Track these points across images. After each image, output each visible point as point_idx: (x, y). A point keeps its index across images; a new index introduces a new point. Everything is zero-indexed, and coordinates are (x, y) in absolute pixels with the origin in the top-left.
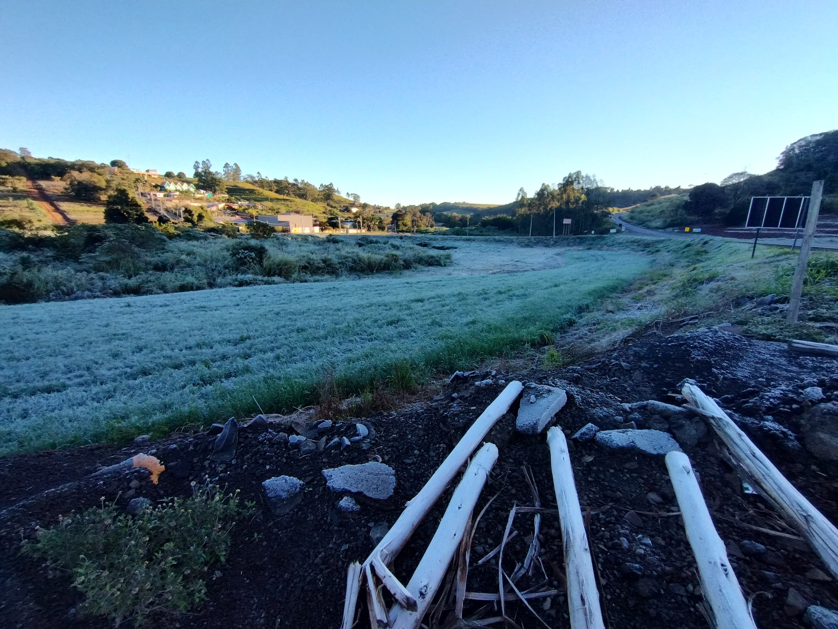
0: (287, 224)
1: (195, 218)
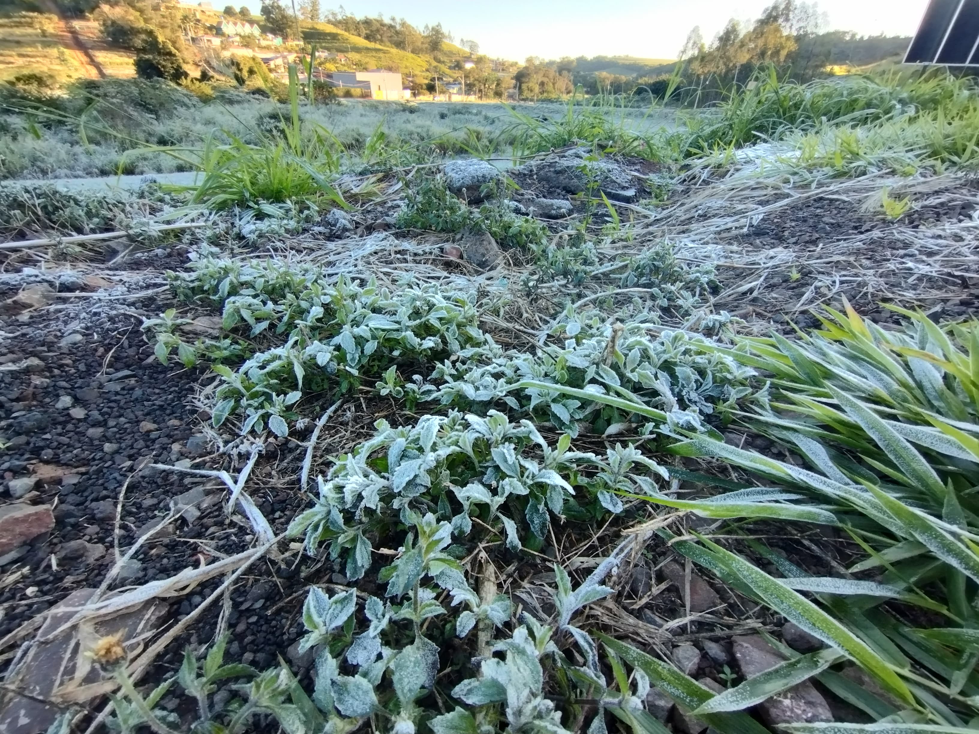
1: (245, 74)
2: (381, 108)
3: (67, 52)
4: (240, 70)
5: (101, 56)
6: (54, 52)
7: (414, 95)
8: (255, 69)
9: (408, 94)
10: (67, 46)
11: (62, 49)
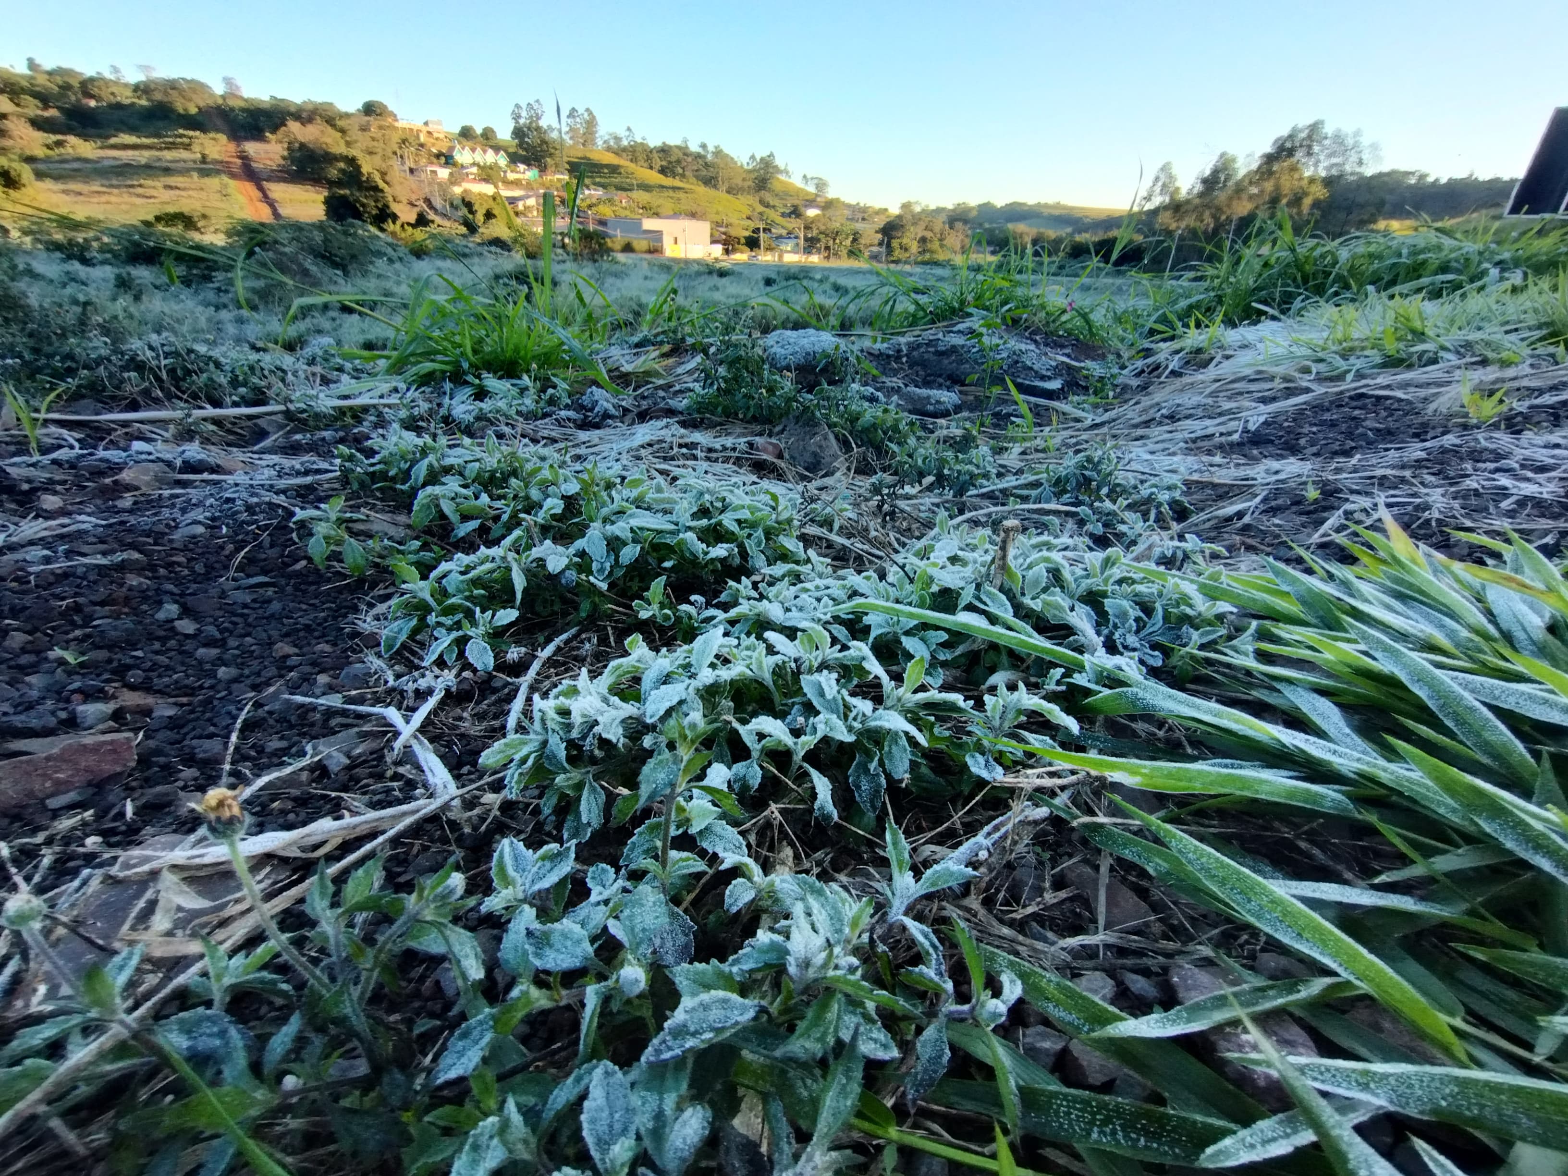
0: (657, 235)
1: (480, 217)
2: (676, 269)
3: (232, 184)
4: (472, 212)
5: (278, 191)
6: (214, 182)
7: (727, 252)
8: (495, 212)
9: (717, 250)
10: (233, 176)
11: (225, 179)
